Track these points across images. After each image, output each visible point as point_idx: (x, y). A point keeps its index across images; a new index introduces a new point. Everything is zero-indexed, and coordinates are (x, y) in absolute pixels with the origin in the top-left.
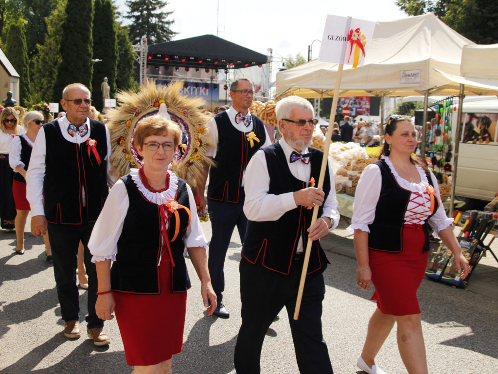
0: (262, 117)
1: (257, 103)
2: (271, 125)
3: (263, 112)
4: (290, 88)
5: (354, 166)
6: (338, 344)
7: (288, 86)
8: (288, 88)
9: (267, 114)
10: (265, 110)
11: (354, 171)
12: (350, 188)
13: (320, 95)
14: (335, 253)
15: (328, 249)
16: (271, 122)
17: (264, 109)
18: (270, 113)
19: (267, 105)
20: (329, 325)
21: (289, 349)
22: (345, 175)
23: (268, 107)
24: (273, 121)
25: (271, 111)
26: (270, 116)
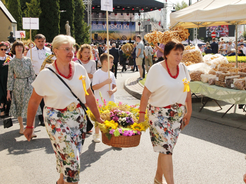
0: (162, 40)
1: (159, 32)
3: (163, 38)
4: (179, 23)
5: (220, 68)
6: (214, 176)
7: (177, 21)
8: (177, 23)
9: (165, 39)
10: (164, 36)
11: (220, 71)
12: (218, 81)
13: (197, 26)
14: (209, 121)
15: (205, 119)
17: (163, 36)
18: (167, 38)
21: (183, 179)
22: (214, 74)
23: (166, 35)
25: (168, 37)
26: (167, 40)
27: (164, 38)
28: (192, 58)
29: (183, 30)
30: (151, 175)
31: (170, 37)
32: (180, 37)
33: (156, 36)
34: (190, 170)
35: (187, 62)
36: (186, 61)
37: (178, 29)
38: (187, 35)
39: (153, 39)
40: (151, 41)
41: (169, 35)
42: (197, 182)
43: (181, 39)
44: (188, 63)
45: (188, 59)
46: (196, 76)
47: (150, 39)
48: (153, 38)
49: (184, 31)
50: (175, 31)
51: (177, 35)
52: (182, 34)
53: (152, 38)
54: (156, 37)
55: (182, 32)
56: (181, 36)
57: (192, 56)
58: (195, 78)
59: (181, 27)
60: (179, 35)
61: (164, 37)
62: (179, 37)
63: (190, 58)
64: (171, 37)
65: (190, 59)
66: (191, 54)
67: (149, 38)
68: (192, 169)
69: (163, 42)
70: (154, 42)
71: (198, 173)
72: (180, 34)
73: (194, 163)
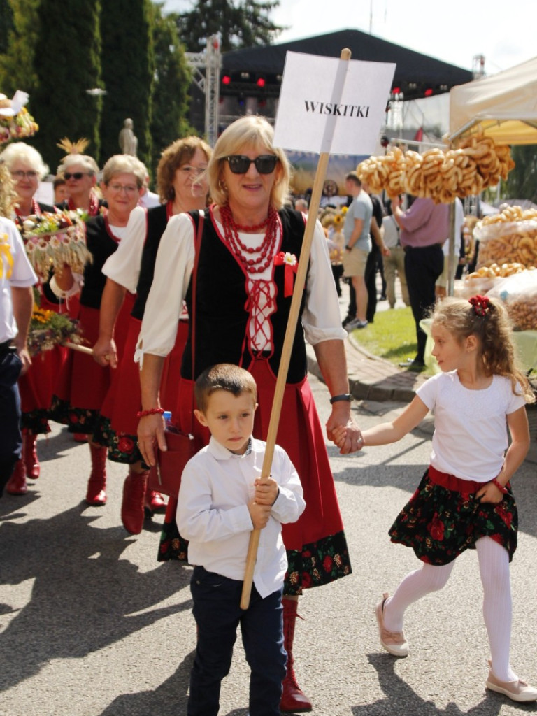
0: (416, 183)
1: (409, 156)
2: (434, 202)
3: (417, 173)
4: (477, 123)
6: (529, 655)
7: (473, 117)
8: (473, 122)
9: (426, 177)
10: (421, 167)
16: (435, 194)
17: (418, 166)
18: (431, 175)
19: (425, 158)
20: (518, 614)
21: (417, 659)
23: (427, 163)
24: (438, 192)
25: (435, 170)
26: (431, 182)
27: (420, 175)
28: (525, 251)
29: (492, 147)
30: (307, 639)
31: (442, 171)
32: (479, 172)
33: (399, 167)
34: (448, 629)
35: (505, 266)
36: (504, 260)
37: (474, 143)
38: (505, 165)
39: (388, 180)
40: (382, 185)
41: (440, 163)
42: (461, 671)
43: (481, 179)
44: (509, 267)
45: (510, 255)
46: (531, 312)
47: (376, 178)
48: (388, 175)
49: (493, 153)
50: (460, 151)
51: (468, 166)
52: (486, 161)
53: (385, 174)
54: (397, 170)
55: (487, 155)
56: (483, 170)
57: (527, 246)
58: (527, 321)
59: (486, 138)
60: (474, 165)
61: (420, 171)
62: (474, 173)
63: (519, 251)
64: (447, 171)
65: (518, 256)
66: (522, 237)
67: (372, 174)
68: (459, 624)
69: (419, 188)
70: (392, 190)
71: (473, 642)
72: (479, 162)
73: (469, 608)
